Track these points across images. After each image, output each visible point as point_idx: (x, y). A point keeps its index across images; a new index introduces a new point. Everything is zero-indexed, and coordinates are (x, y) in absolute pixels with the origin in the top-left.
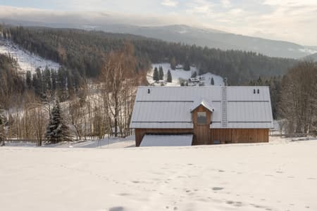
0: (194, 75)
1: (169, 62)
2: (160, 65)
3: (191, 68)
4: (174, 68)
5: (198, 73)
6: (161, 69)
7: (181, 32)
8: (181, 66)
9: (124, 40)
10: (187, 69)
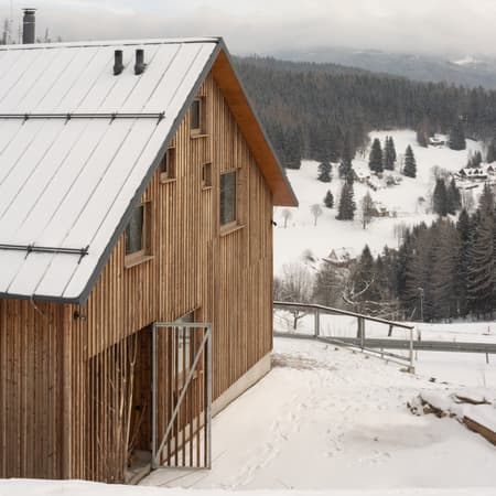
0: (475, 162)
1: (413, 127)
2: (390, 134)
3: (469, 143)
4: (423, 143)
5: (484, 155)
6: (390, 143)
7: (460, 62)
8: (442, 138)
9: (310, 76)
10: (457, 145)
